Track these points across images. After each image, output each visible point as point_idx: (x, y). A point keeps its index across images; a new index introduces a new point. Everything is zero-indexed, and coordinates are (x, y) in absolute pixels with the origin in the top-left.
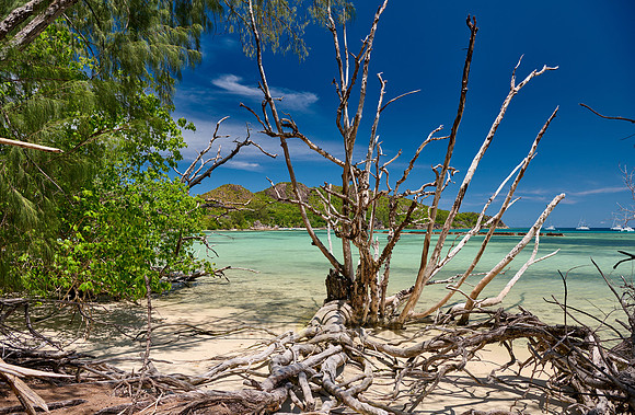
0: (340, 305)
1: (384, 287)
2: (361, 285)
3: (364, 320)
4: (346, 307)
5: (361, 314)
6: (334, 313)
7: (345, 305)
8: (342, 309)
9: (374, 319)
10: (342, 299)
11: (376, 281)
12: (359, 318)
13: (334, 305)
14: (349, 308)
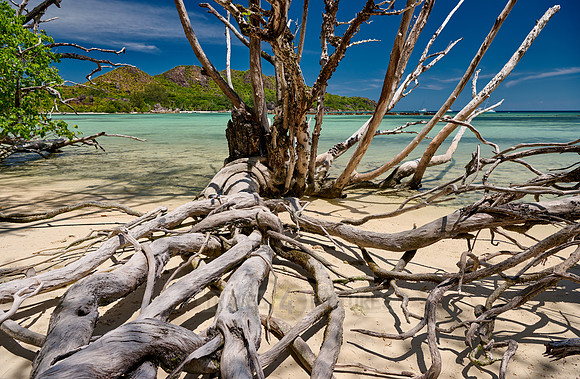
0: (250, 166)
1: (315, 138)
2: (282, 132)
3: (287, 186)
4: (260, 167)
5: (282, 177)
6: (242, 176)
7: (259, 164)
8: (254, 170)
9: (301, 185)
10: (252, 155)
11: (305, 126)
12: (278, 183)
13: (240, 164)
14: (264, 168)
